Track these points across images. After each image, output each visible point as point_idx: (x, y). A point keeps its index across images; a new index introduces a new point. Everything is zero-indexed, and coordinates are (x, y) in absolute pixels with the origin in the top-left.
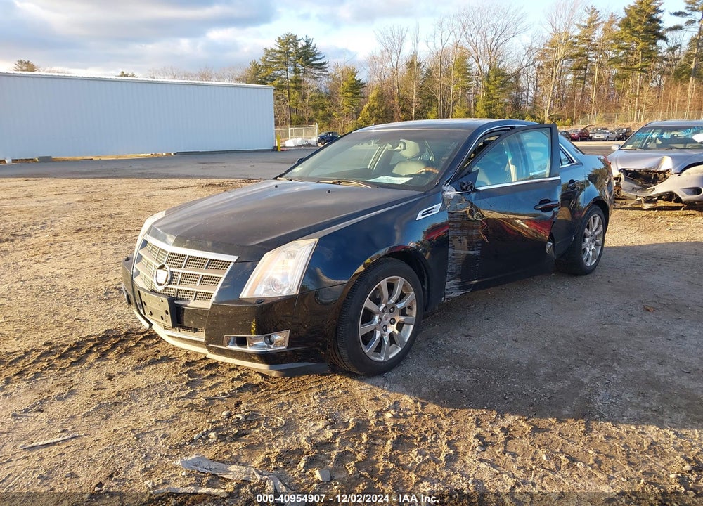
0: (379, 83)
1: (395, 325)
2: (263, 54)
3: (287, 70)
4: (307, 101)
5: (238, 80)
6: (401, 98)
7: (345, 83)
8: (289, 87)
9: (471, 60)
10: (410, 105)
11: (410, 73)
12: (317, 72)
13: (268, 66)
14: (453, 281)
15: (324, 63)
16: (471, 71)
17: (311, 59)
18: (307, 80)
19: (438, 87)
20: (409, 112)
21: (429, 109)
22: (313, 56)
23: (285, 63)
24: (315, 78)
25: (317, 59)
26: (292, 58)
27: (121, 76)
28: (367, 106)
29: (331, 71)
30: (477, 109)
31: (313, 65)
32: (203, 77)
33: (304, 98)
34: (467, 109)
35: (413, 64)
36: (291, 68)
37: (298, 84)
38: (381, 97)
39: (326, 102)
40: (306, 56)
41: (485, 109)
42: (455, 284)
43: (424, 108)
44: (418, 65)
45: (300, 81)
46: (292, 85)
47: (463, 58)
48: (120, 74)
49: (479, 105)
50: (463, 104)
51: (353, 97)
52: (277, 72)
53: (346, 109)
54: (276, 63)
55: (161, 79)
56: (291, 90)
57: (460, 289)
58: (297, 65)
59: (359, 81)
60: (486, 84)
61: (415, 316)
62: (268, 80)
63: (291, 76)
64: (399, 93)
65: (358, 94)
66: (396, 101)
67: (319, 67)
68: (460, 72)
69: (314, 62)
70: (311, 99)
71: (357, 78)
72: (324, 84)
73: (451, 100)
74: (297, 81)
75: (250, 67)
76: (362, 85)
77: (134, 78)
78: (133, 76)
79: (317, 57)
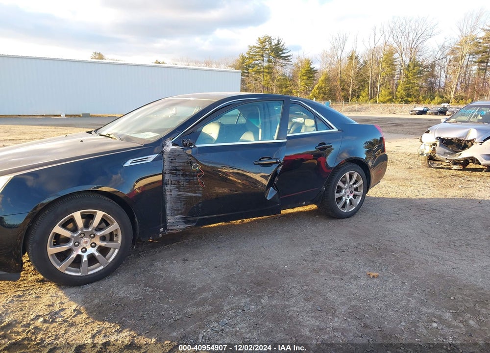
0: (327, 70)
1: (96, 248)
2: (247, 50)
3: (263, 60)
4: (275, 82)
5: (230, 66)
6: (342, 81)
7: (302, 70)
8: (263, 72)
9: (396, 55)
10: (348, 86)
11: (350, 63)
12: (284, 62)
13: (252, 57)
14: (179, 216)
15: (289, 56)
16: (395, 63)
17: (280, 53)
18: (277, 67)
19: (369, 74)
20: (348, 91)
21: (363, 89)
22: (281, 51)
23: (262, 56)
24: (282, 66)
25: (285, 53)
26: (267, 52)
27: (156, 63)
28: (317, 86)
29: (294, 61)
30: (398, 90)
31: (281, 57)
32: (208, 64)
33: (273, 80)
34: (390, 90)
35: (353, 58)
36: (266, 59)
37: (270, 70)
38: (328, 80)
39: (288, 83)
40: (277, 51)
41: (404, 91)
42: (180, 218)
43: (359, 88)
44: (356, 58)
45: (272, 68)
46: (266, 70)
47: (391, 53)
48: (155, 61)
49: (400, 87)
50: (388, 86)
51: (307, 79)
52: (256, 62)
53: (302, 88)
54: (256, 55)
55: (179, 65)
56: (265, 74)
57: (186, 222)
58: (270, 57)
59: (313, 68)
60: (407, 72)
61: (120, 242)
62: (250, 67)
63: (266, 64)
64: (341, 77)
65: (311, 77)
66: (339, 83)
67: (285, 58)
68: (387, 63)
69: (282, 55)
70: (278, 80)
71: (312, 66)
72: (288, 71)
73: (379, 83)
74: (270, 68)
75: (239, 58)
76: (315, 72)
77: (163, 65)
78: (163, 63)
79: (284, 51)
